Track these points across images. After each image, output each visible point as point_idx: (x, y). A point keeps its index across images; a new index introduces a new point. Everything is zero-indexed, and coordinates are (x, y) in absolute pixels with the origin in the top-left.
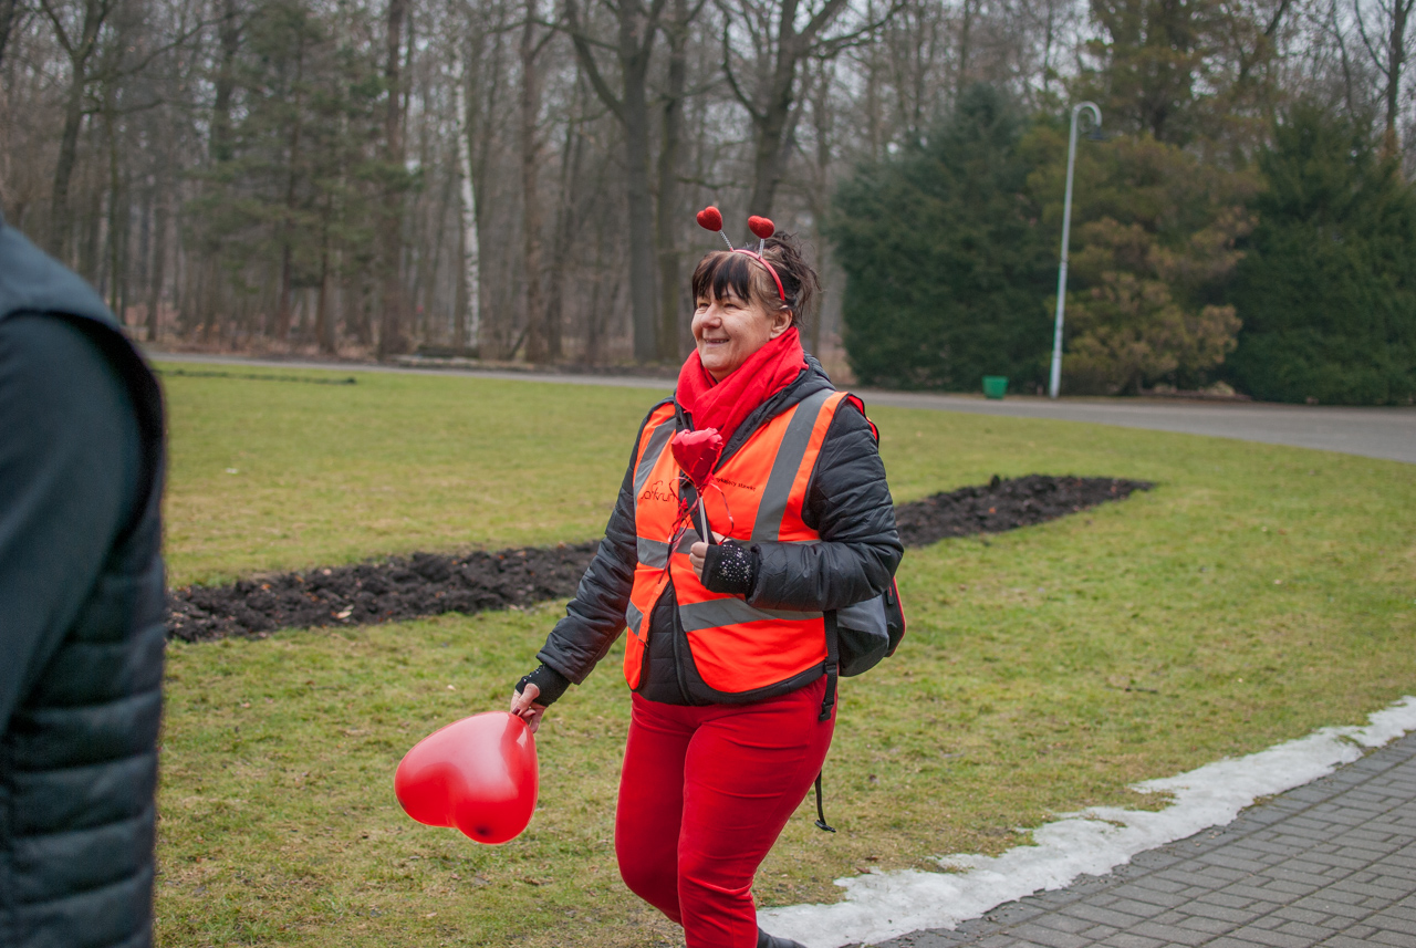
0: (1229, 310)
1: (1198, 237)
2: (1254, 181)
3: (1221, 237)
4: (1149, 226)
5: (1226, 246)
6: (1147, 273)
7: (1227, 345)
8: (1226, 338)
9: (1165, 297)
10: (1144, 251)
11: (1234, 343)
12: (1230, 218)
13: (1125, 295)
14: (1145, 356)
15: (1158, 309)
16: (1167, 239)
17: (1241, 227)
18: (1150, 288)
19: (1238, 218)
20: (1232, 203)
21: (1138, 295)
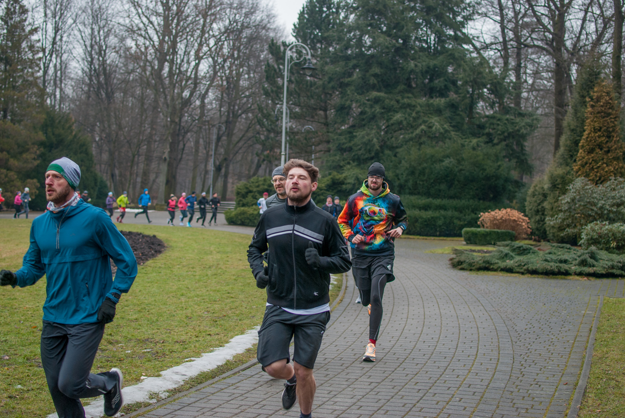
0: (35, 180)
1: (24, 155)
2: (41, 136)
3: (33, 156)
4: (8, 152)
5: (34, 159)
6: (9, 169)
7: (35, 192)
8: (35, 190)
9: (16, 177)
10: (8, 160)
11: (37, 192)
12: (35, 149)
13: (3, 176)
14: (10, 197)
15: (13, 181)
16: (14, 157)
17: (38, 152)
18: (11, 174)
19: (37, 149)
20: (33, 144)
21: (6, 176)
